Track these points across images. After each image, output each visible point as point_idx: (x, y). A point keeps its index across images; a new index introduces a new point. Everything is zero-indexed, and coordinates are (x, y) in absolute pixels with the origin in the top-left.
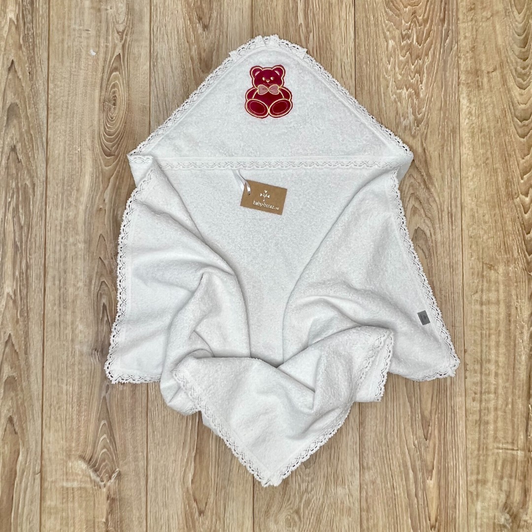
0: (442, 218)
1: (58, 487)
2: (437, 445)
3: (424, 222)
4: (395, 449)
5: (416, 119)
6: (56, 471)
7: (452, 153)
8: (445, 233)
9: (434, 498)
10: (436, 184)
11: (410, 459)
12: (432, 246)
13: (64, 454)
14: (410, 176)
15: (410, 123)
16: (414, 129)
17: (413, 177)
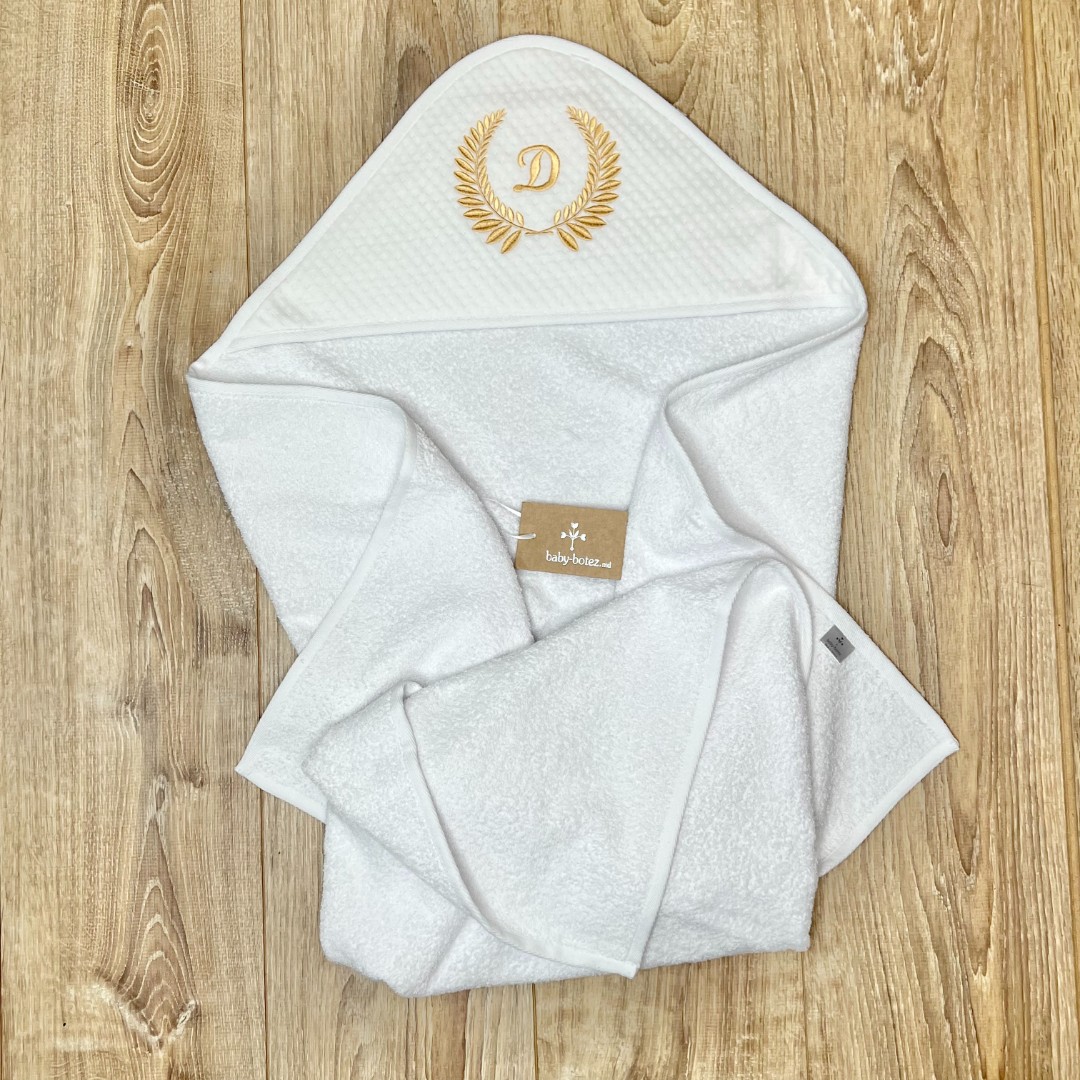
0: (988, 314)
1: (41, 1050)
2: (996, 886)
3: (943, 325)
4: (888, 898)
5: (914, 67)
6: (36, 1012)
7: (1009, 149)
8: (997, 349)
9: (995, 1023)
10: (970, 228)
11: (929, 920)
12: (967, 384)
13: (57, 967)
14: (903, 210)
15: (900, 76)
16: (909, 92)
17: (912, 213)
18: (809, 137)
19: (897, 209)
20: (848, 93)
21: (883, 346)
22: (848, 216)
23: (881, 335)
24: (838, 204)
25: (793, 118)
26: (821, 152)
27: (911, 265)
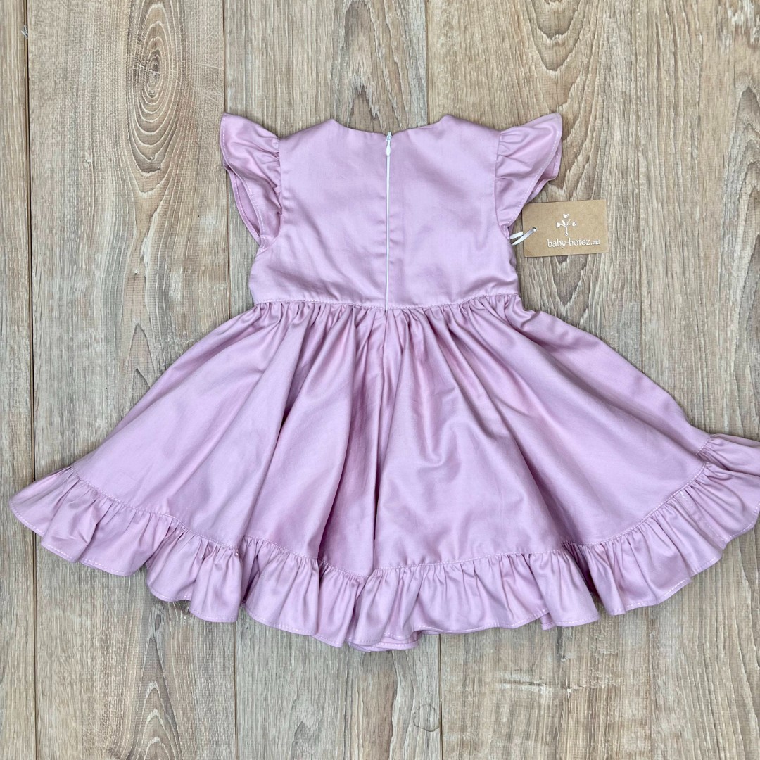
14: (746, 128)
15: (747, 20)
16: (754, 32)
17: (753, 130)
18: (672, 68)
19: (742, 127)
20: (704, 33)
21: (727, 237)
22: (701, 133)
23: (725, 228)
24: (693, 123)
25: (659, 54)
26: (681, 81)
27: (752, 173)
